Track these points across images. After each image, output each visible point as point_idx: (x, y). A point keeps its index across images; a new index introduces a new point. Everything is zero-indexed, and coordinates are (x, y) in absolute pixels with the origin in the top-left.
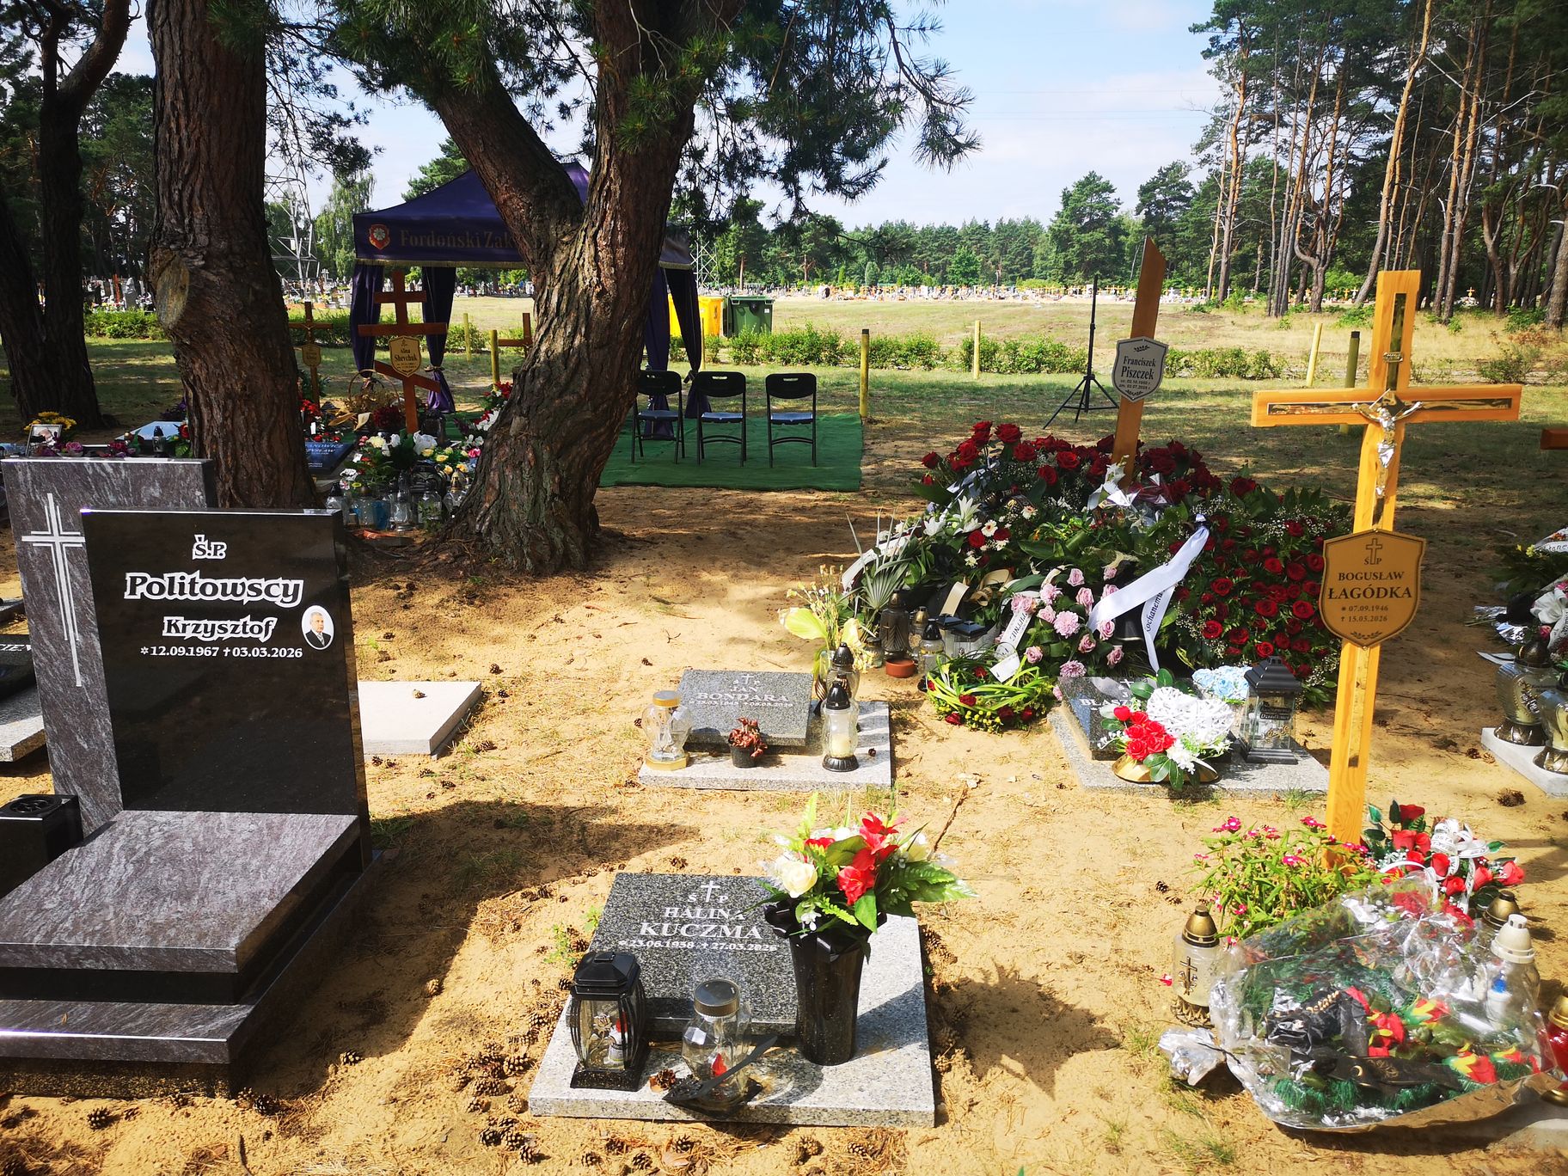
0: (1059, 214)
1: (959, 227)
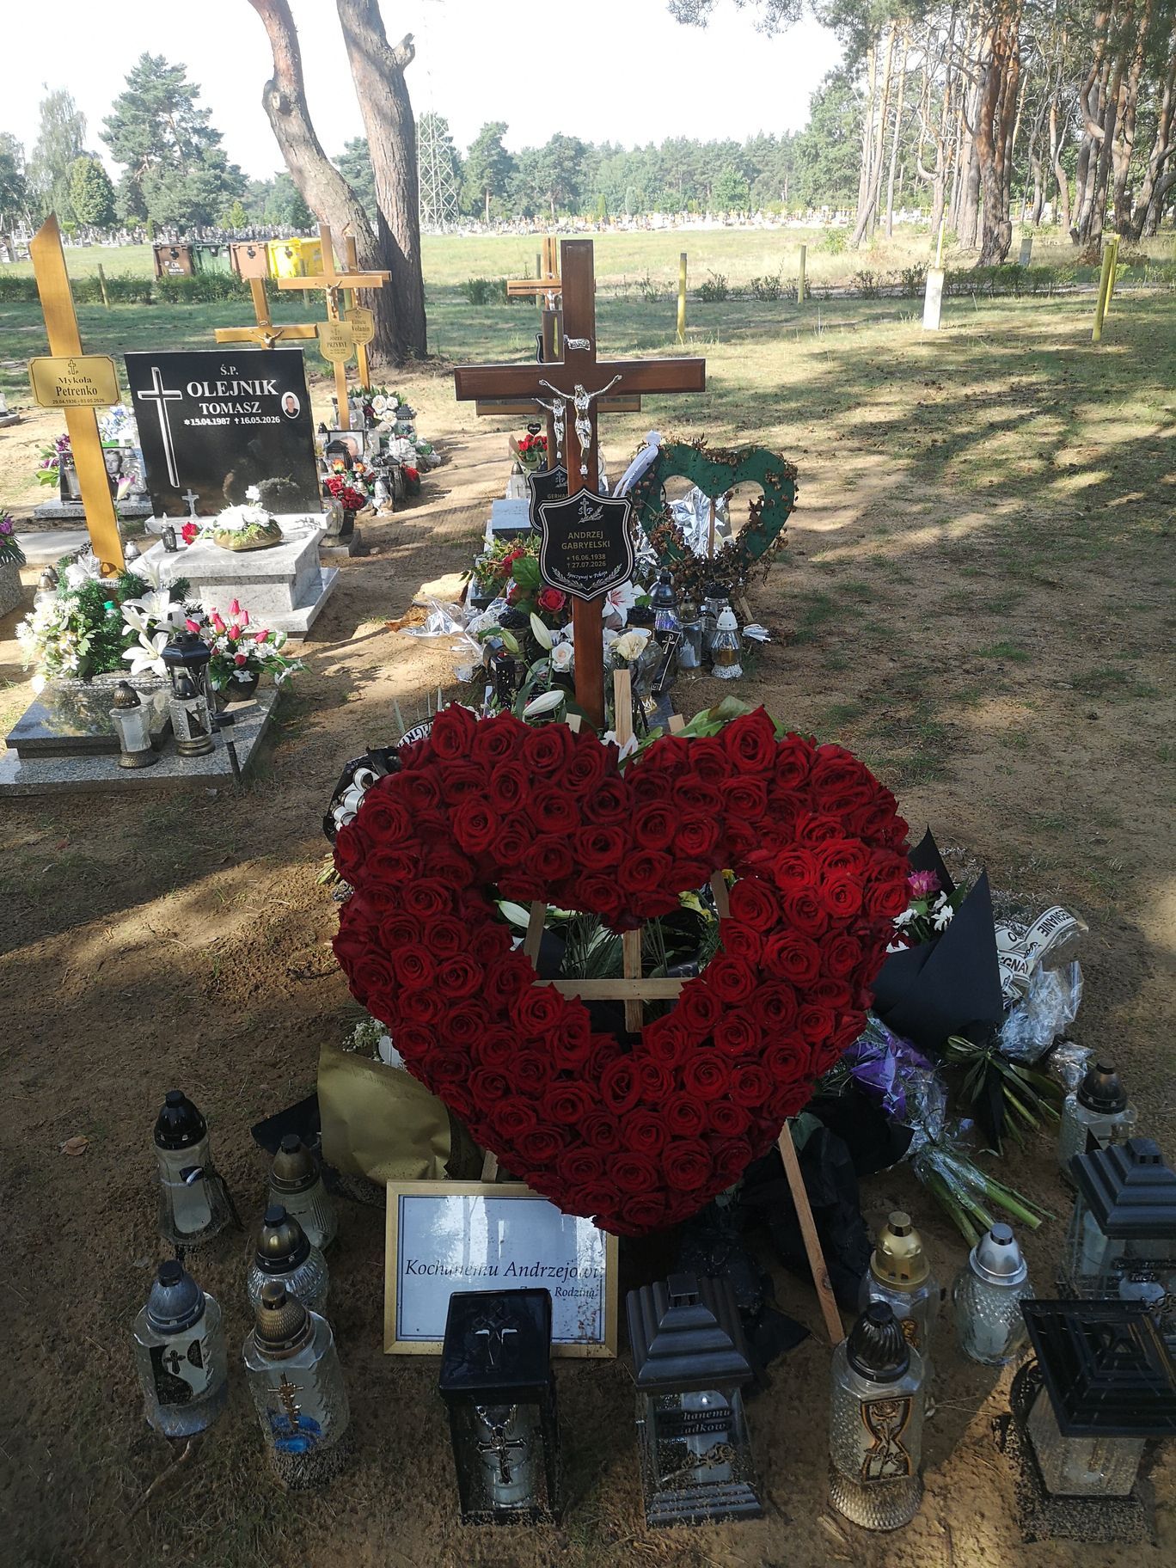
0: (808, 127)
1: (744, 146)
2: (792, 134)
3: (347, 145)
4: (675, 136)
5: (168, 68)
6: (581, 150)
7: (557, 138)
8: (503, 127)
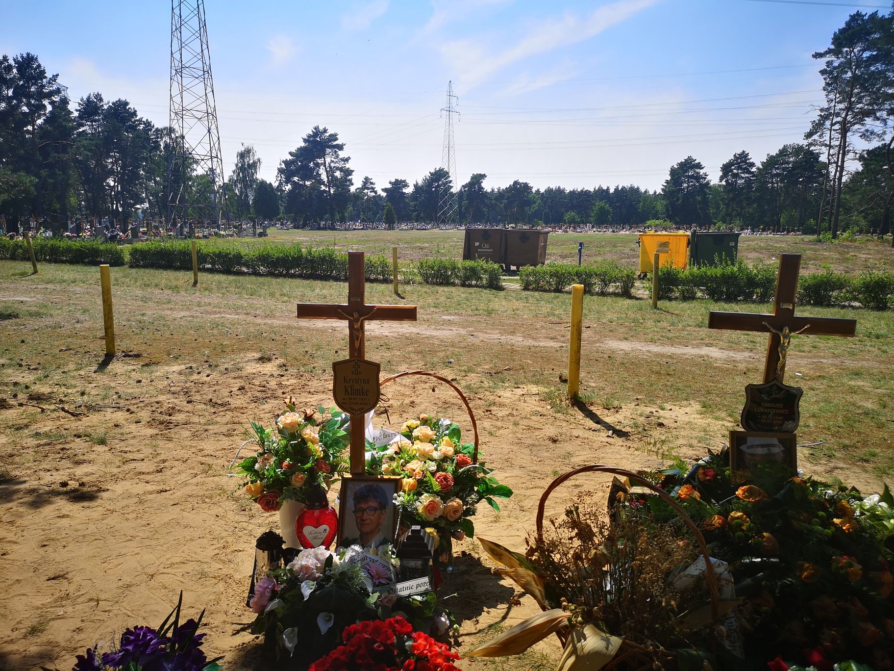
5: (327, 135)
6: (527, 189)
8: (483, 176)
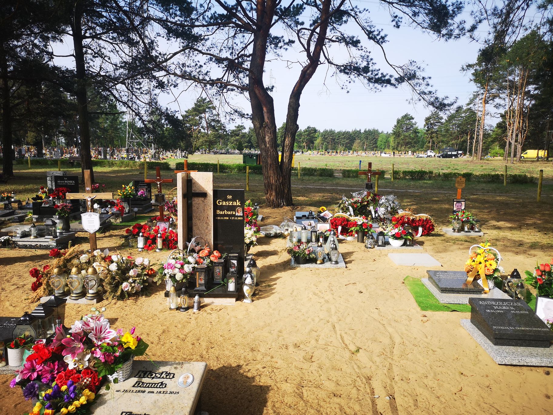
2: (367, 130)
3: (235, 127)
4: (328, 129)
5: (207, 101)
6: (315, 131)
7: (309, 128)
